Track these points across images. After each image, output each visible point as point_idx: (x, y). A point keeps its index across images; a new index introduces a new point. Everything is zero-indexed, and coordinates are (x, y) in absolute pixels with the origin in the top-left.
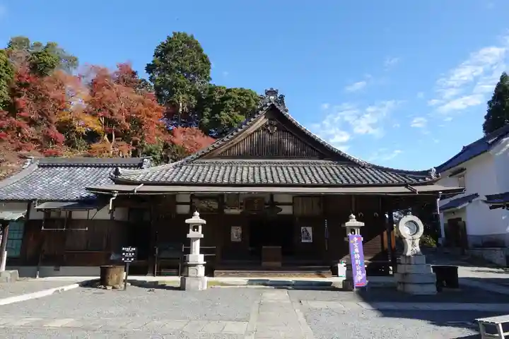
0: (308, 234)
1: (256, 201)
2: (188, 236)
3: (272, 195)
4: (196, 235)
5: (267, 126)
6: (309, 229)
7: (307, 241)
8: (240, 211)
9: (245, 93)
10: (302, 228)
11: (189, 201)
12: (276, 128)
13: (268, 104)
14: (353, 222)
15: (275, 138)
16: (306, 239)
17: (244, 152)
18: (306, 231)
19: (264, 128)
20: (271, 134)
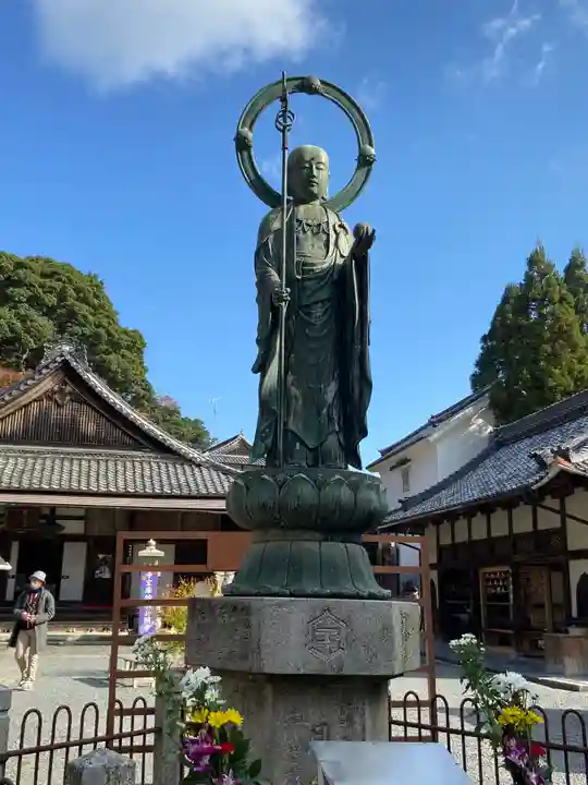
3: (53, 508)
5: (55, 393)
9: (55, 273)
12: (68, 398)
13: (59, 359)
14: (152, 550)
15: (67, 411)
17: (12, 432)
18: (105, 561)
19: (49, 396)
20: (59, 406)
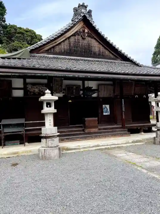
0: (107, 109)
1: (75, 87)
2: (43, 111)
4: (49, 110)
5: (80, 32)
6: (108, 106)
7: (107, 114)
8: (63, 94)
10: (103, 106)
11: (22, 86)
13: (82, 15)
15: (86, 42)
16: (106, 112)
17: (64, 51)
18: (106, 107)
